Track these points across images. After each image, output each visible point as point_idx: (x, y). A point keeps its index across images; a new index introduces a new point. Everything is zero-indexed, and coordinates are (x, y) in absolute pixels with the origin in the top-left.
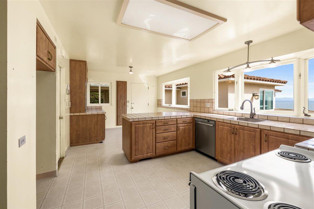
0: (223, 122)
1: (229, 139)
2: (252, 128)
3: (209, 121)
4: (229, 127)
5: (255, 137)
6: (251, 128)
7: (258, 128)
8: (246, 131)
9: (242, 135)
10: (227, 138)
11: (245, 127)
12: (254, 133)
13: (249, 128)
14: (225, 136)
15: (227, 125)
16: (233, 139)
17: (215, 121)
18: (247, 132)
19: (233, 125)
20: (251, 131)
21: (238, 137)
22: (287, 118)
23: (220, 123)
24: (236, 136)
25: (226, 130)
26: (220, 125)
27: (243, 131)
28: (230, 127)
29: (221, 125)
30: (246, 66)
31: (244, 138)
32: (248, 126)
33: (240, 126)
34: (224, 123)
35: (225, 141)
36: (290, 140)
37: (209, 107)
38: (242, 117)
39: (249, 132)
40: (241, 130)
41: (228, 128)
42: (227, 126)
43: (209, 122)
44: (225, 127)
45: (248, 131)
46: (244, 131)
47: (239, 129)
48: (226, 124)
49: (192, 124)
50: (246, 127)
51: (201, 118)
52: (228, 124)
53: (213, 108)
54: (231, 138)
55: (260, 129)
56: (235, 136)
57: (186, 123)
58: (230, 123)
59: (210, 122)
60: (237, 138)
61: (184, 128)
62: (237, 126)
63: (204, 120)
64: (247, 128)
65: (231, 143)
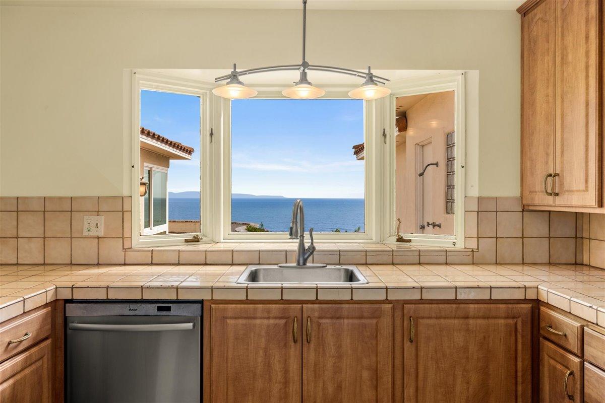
0: (247, 301)
1: (277, 366)
2: (367, 306)
3: (169, 309)
4: (275, 318)
5: (376, 336)
6: (363, 306)
7: (387, 301)
8: (346, 321)
9: (330, 340)
10: (268, 365)
11: (344, 306)
12: (374, 321)
13: (357, 306)
14: (260, 360)
15: (269, 311)
16: (294, 366)
17: (201, 302)
18: (351, 321)
19: (293, 306)
20: (365, 314)
21: (315, 350)
22: (387, 253)
23: (234, 306)
24: (309, 349)
25: (263, 333)
26: (231, 318)
27: (334, 321)
28: (281, 318)
29: (236, 318)
30: (296, 75)
31: (339, 347)
32: (351, 301)
33: (324, 306)
34: (252, 306)
35: (259, 384)
36: (471, 321)
37: (102, 234)
38: (259, 264)
39: (356, 321)
40: (327, 321)
41: (272, 321)
42: (266, 315)
43: (164, 313)
44: (258, 321)
45: (352, 318)
46: (338, 321)
47: (320, 317)
48: (260, 306)
49: (49, 342)
50: (347, 306)
51: (112, 296)
52: (274, 306)
53: (123, 238)
54: (285, 364)
55: (390, 302)
56: (305, 349)
57: (21, 348)
58: (282, 301)
59: (175, 310)
60: (311, 356)
61: (14, 384)
62: (310, 306)
63: (133, 306)
64: (351, 306)
65: (286, 383)
